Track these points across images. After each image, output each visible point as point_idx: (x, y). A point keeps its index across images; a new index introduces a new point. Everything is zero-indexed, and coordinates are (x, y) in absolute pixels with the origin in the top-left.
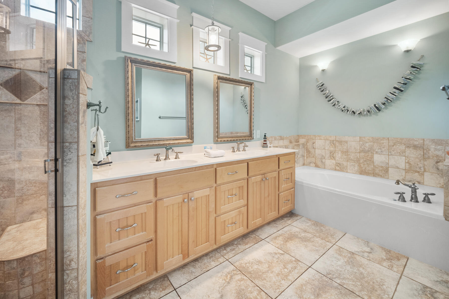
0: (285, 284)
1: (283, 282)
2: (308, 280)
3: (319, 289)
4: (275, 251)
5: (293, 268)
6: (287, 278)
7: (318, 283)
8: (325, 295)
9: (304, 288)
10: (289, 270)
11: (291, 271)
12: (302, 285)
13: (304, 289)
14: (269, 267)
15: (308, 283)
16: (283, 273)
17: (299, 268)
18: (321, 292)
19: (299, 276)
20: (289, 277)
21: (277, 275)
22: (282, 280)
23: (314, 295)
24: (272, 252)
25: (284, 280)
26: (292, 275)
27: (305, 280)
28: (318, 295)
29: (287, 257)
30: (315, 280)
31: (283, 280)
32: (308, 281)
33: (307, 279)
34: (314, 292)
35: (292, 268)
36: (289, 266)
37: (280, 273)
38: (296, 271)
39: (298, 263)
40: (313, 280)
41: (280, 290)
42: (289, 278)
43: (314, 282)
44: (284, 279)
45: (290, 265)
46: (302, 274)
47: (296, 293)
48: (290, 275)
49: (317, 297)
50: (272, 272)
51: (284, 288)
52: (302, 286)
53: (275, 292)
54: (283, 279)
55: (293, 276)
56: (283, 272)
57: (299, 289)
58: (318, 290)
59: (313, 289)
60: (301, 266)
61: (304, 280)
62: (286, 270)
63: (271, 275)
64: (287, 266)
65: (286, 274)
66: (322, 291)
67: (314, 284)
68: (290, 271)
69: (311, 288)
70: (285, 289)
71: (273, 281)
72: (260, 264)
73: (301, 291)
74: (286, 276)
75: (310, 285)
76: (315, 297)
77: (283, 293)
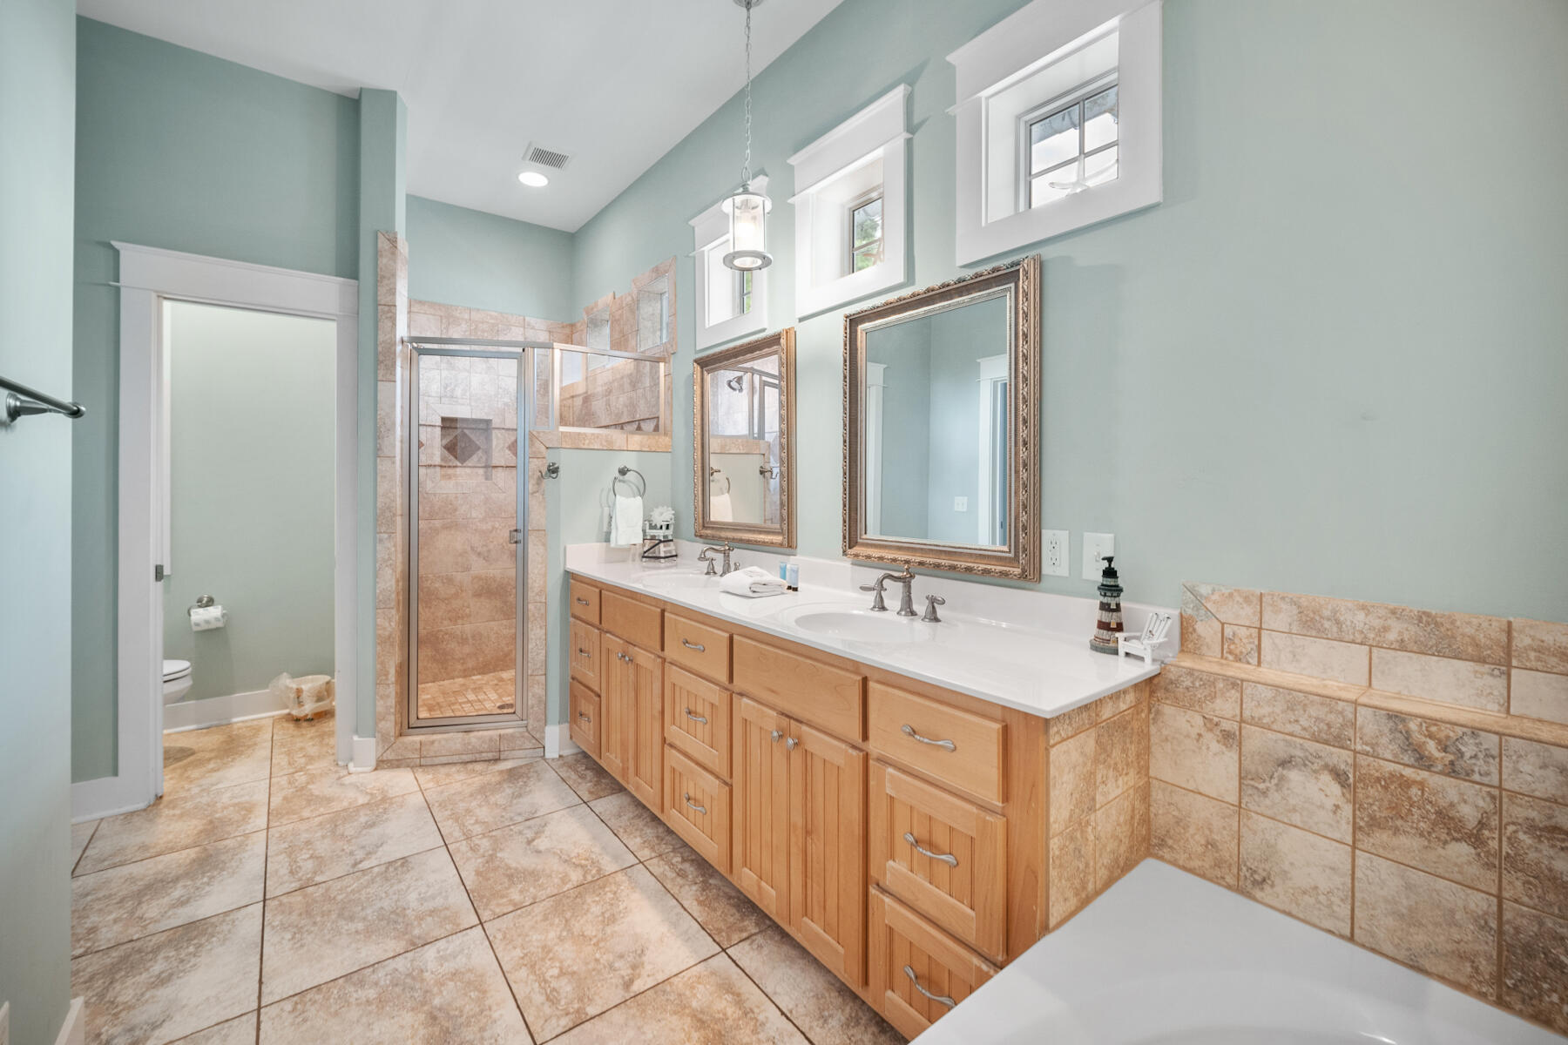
0: (510, 957)
1: (518, 953)
2: (490, 1017)
3: (447, 1032)
4: (648, 967)
5: (555, 993)
6: (526, 965)
7: (467, 1038)
8: (424, 1036)
9: (472, 994)
10: (550, 980)
11: (543, 984)
12: (485, 992)
13: (470, 991)
14: (583, 935)
15: (482, 1012)
16: (547, 961)
17: (547, 1010)
18: (437, 1030)
19: (517, 997)
20: (523, 973)
21: (544, 947)
22: (525, 952)
23: (440, 1010)
24: (645, 959)
25: (523, 958)
26: (529, 982)
27: (494, 1008)
28: (434, 1018)
29: (608, 993)
30: (479, 1035)
31: (522, 955)
32: (487, 1013)
33: (496, 1015)
34: (448, 1014)
35: (554, 989)
36: (566, 988)
37: (551, 955)
38: (539, 998)
39: (567, 1014)
40: (482, 1029)
41: (497, 941)
42: (521, 971)
43: (476, 1029)
44: (526, 958)
45: (569, 988)
46: (518, 1007)
47: (470, 970)
48: (532, 977)
49: (431, 1013)
50: (561, 939)
51: (500, 949)
52: (479, 991)
53: (499, 930)
54: (526, 955)
55: (526, 982)
56: (549, 963)
57: (476, 981)
58: (446, 1024)
59: (457, 1013)
60: (554, 1021)
61: (498, 1004)
62: (556, 972)
63: (552, 935)
64: (566, 980)
65: (540, 969)
66: (437, 1033)
67: (468, 1025)
68: (545, 981)
69: (461, 1011)
70: (496, 951)
71: (530, 933)
72: (600, 918)
73: (469, 983)
74: (533, 966)
75: (471, 1013)
76: (432, 1007)
77: (487, 943)
